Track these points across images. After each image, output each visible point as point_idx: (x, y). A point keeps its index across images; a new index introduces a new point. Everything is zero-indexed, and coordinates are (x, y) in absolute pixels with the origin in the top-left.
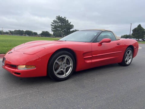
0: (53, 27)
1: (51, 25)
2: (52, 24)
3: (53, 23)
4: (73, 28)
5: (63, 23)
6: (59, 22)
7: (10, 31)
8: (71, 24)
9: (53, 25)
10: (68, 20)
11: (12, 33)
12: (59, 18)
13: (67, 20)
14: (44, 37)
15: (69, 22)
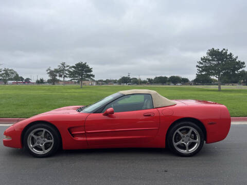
0: (201, 69)
1: (197, 66)
2: (198, 64)
3: (200, 63)
4: (243, 67)
5: (222, 60)
6: (213, 60)
7: (149, 79)
8: (237, 60)
9: (201, 65)
10: (231, 54)
11: (151, 82)
12: (213, 53)
13: (228, 53)
14: (201, 85)
15: (234, 57)
